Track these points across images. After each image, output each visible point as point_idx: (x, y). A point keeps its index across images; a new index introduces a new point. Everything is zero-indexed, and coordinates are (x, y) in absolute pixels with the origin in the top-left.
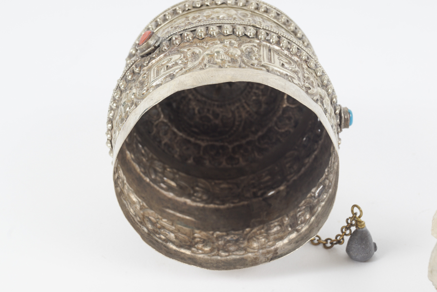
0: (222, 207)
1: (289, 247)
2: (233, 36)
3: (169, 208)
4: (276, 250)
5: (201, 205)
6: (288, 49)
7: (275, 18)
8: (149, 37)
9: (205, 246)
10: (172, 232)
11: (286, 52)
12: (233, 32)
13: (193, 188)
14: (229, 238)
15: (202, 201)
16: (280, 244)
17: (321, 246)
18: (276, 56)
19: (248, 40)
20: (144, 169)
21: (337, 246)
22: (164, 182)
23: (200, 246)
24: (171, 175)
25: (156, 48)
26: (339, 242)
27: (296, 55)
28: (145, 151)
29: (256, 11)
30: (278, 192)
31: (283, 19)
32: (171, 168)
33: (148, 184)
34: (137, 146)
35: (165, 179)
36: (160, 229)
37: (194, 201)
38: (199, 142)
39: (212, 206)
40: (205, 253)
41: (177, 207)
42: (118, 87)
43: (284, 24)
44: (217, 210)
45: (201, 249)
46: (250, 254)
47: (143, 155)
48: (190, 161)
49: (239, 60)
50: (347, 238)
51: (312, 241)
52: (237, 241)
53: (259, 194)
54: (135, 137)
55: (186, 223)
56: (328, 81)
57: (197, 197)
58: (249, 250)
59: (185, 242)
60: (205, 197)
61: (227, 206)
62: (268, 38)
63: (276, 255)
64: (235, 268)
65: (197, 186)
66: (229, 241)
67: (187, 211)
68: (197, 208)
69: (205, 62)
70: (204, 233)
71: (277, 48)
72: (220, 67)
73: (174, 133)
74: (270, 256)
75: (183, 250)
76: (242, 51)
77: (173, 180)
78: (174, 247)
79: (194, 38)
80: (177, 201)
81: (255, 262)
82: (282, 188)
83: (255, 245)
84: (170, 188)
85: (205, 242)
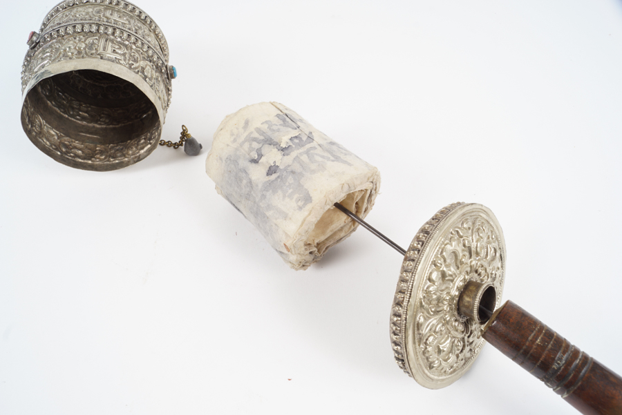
0: (117, 126)
1: (145, 154)
2: (83, 33)
3: (82, 132)
4: (140, 155)
5: (104, 126)
6: (121, 37)
7: (124, 8)
8: (32, 37)
9: (101, 155)
10: (80, 149)
11: (119, 39)
12: (83, 30)
13: (100, 115)
14: (118, 148)
15: (105, 123)
16: (142, 151)
17: (172, 147)
18: (110, 44)
19: (92, 35)
20: (64, 109)
21: (180, 147)
22: (79, 115)
23: (98, 156)
24: (85, 109)
25: (37, 43)
26: (181, 145)
27: (127, 40)
28: (65, 96)
29: (110, 5)
30: (148, 115)
31: (130, 7)
32: (85, 104)
33: (68, 119)
34: (58, 95)
35: (80, 113)
36: (71, 149)
37: (100, 124)
38: (102, 85)
39: (111, 126)
40: (101, 160)
41: (88, 131)
42: (24, 65)
43: (131, 11)
44: (114, 129)
45: (98, 158)
46: (126, 159)
47: (64, 99)
48: (100, 97)
49: (83, 52)
50: (184, 143)
51: (160, 144)
52: (122, 149)
53: (138, 116)
54: (57, 89)
55: (93, 141)
56: (165, 41)
57: (101, 121)
58: (127, 156)
59: (89, 154)
60: (107, 121)
61: (120, 125)
62: (106, 31)
63: (139, 159)
64: (116, 169)
65: (103, 114)
66: (118, 150)
67: (95, 132)
68: (102, 129)
69: (61, 55)
70: (103, 146)
71: (112, 37)
72: (70, 58)
73: (85, 81)
74: (136, 160)
75: (86, 161)
76: (86, 44)
77: (86, 112)
78: (80, 160)
79: (58, 36)
80: (88, 126)
81: (127, 164)
82: (150, 112)
83: (130, 152)
84: (83, 118)
85: (101, 153)
